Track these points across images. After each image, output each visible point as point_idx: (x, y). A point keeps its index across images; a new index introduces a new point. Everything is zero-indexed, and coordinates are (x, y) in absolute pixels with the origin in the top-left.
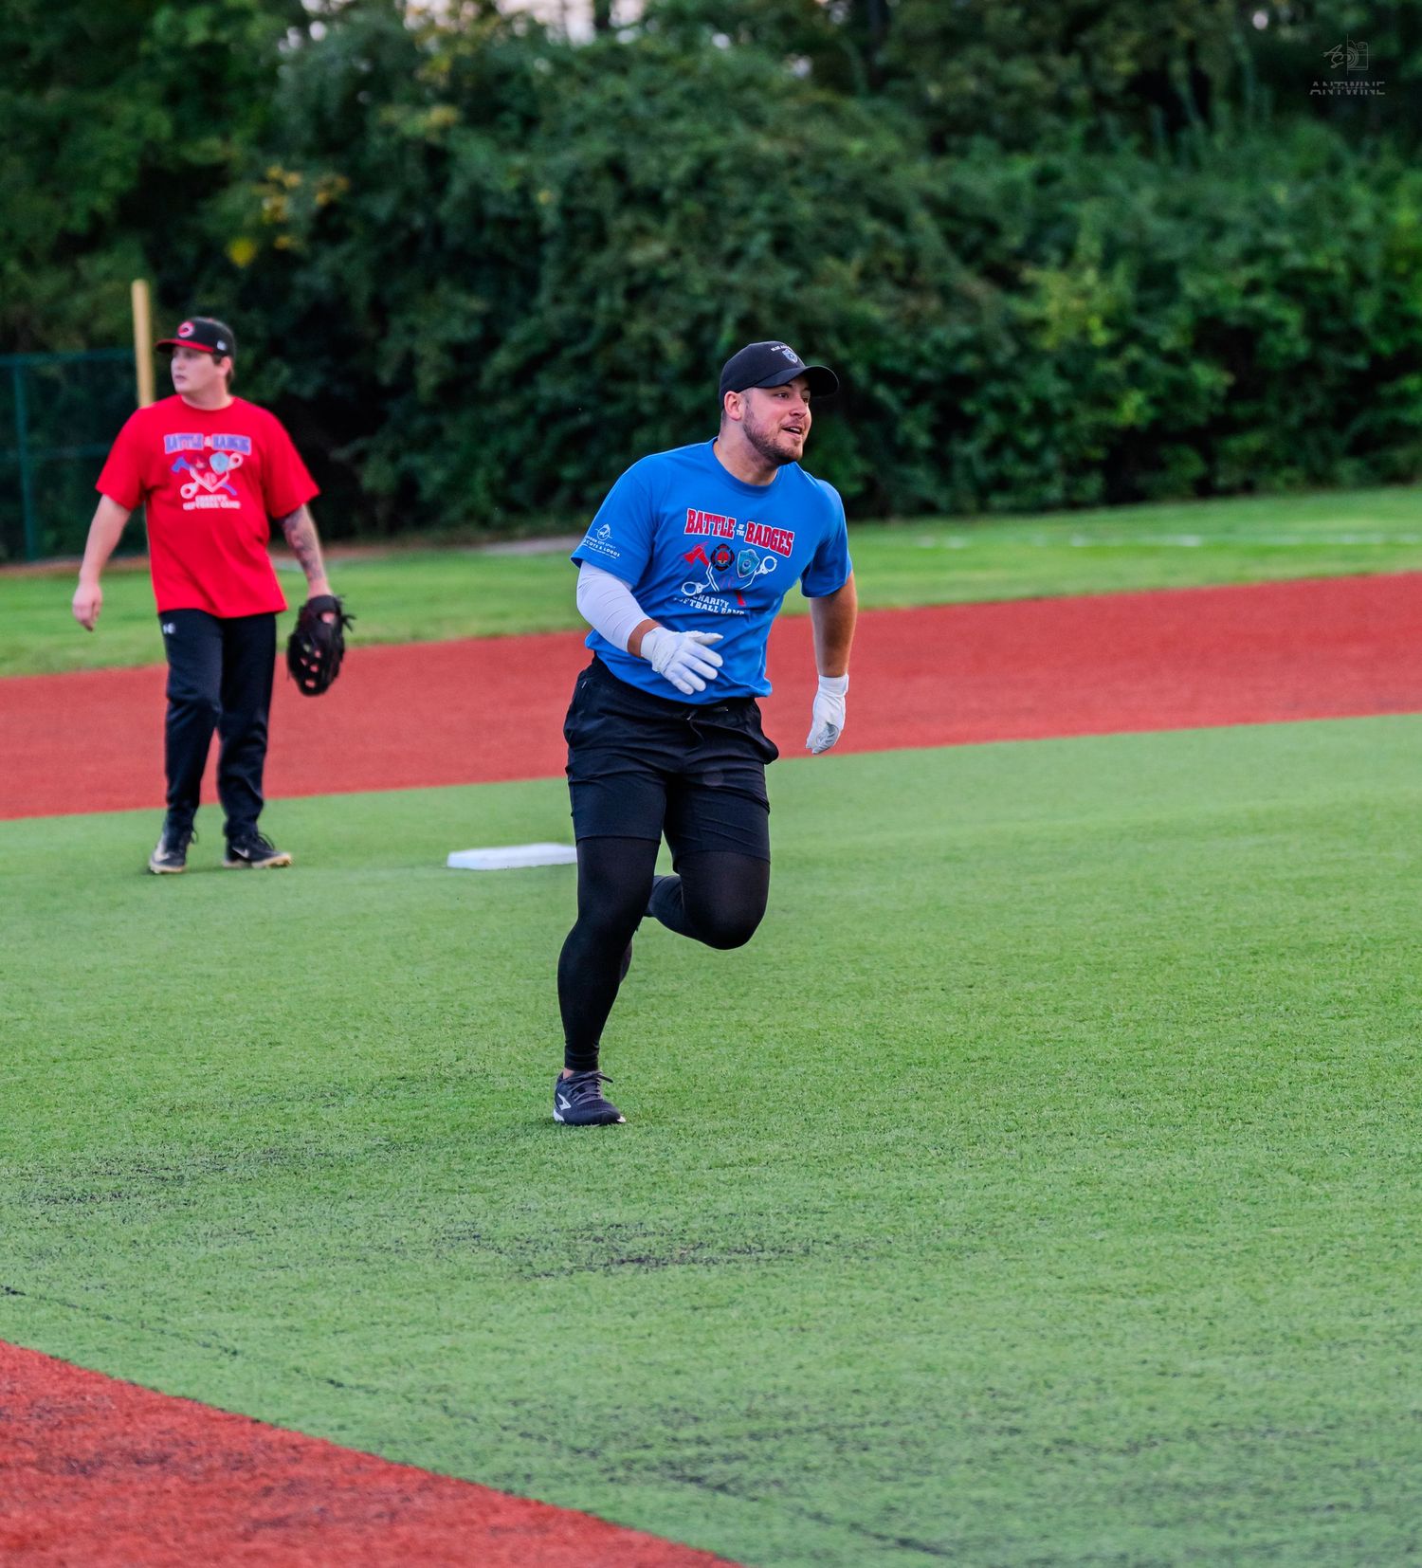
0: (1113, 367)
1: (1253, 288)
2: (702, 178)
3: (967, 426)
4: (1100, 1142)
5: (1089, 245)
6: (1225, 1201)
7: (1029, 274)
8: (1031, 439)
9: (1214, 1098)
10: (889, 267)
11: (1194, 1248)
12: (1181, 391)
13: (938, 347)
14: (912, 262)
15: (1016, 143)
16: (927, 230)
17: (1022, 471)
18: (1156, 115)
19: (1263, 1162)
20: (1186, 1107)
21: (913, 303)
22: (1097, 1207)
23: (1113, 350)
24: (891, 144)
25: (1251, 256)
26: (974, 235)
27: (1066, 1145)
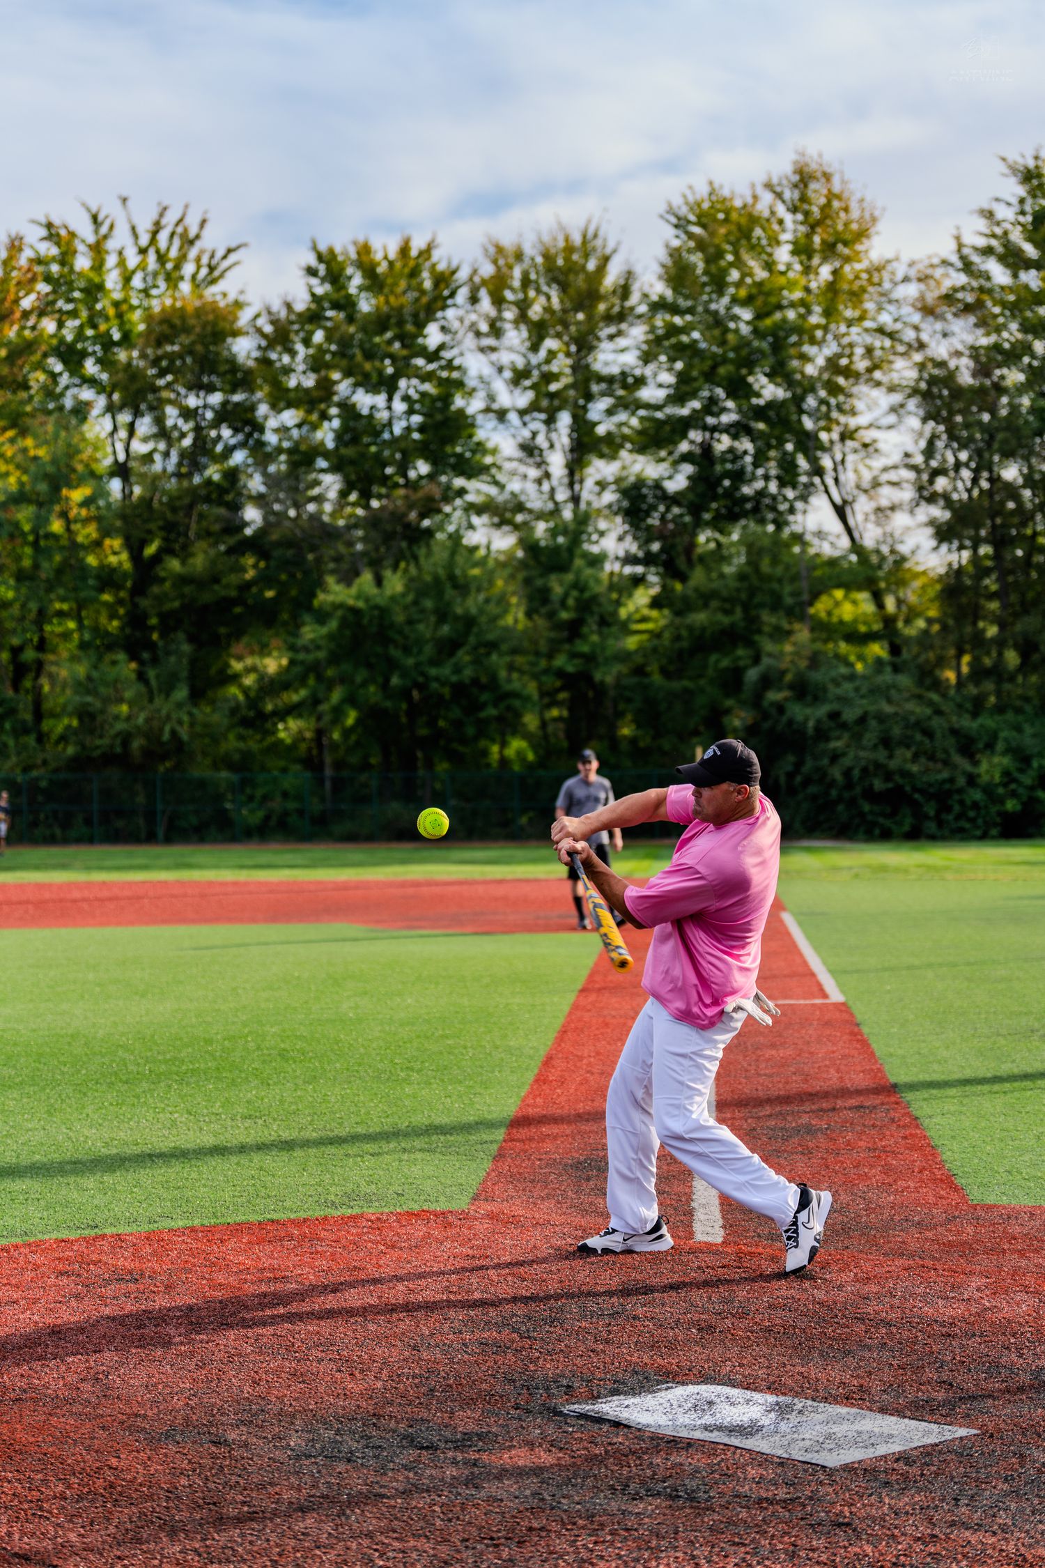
2: (862, 720)
3: (949, 809)
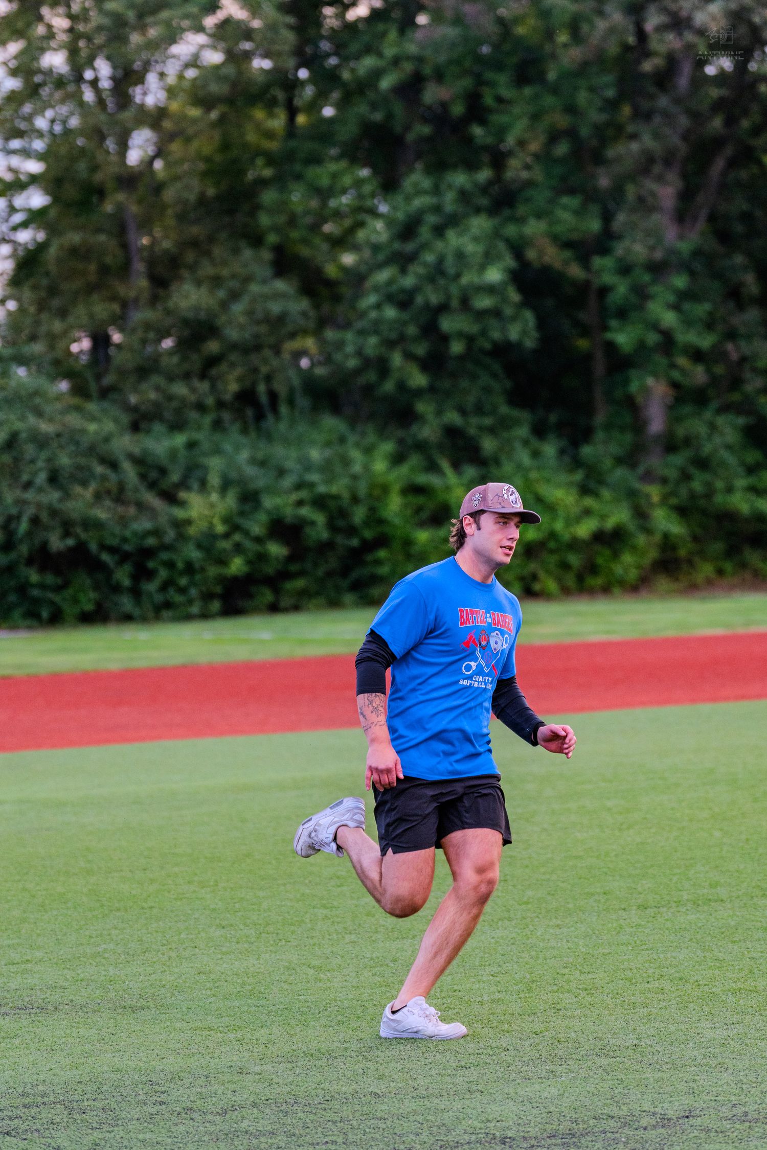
0: (226, 545)
1: (300, 503)
4: (211, 951)
5: (214, 480)
6: (275, 983)
7: (183, 495)
8: (183, 581)
9: (271, 929)
10: (108, 492)
11: (258, 1007)
12: (262, 557)
13: (135, 534)
14: (121, 487)
15: (177, 426)
16: (130, 472)
17: (178, 598)
18: (250, 413)
19: (296, 962)
20: (256, 933)
21: (120, 509)
22: (208, 985)
23: (227, 536)
24: (109, 426)
25: (299, 486)
26: (153, 475)
27: (193, 953)
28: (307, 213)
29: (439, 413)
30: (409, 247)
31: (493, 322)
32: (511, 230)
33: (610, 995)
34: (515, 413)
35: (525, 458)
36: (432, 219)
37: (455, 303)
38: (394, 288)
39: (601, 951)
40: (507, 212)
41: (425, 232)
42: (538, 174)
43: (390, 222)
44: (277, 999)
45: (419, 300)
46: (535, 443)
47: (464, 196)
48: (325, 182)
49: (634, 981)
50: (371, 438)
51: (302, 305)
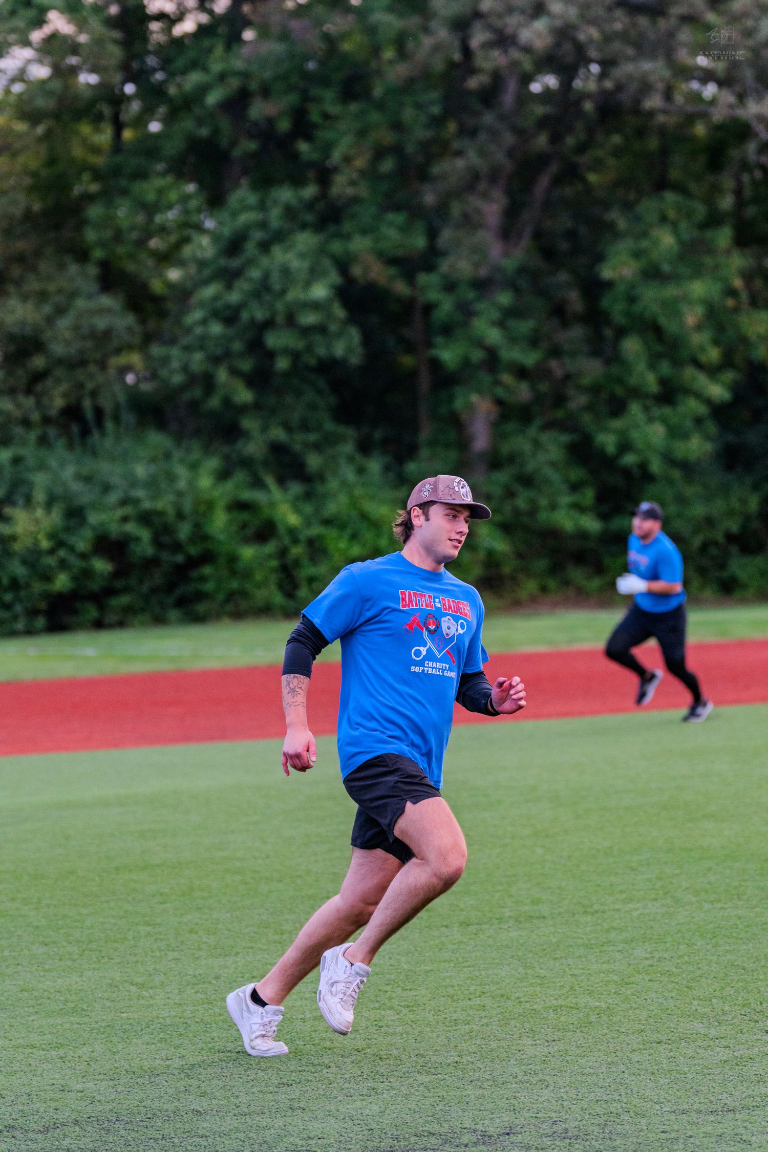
0: (50, 561)
1: (125, 519)
4: (34, 969)
5: (39, 496)
6: (98, 1000)
7: (7, 511)
8: (8, 598)
9: (94, 946)
11: (81, 1024)
12: (87, 573)
15: (2, 441)
18: (75, 428)
19: (118, 979)
20: (79, 950)
22: (30, 1002)
23: (52, 552)
25: (124, 502)
27: (16, 970)
28: (133, 228)
29: (264, 429)
30: (235, 263)
31: (318, 338)
32: (336, 247)
33: (432, 1012)
34: (341, 429)
35: (350, 474)
36: (257, 235)
37: (280, 319)
38: (220, 303)
39: (423, 967)
40: (332, 228)
41: (250, 248)
42: (363, 191)
43: (216, 237)
44: (99, 1017)
45: (245, 316)
46: (359, 458)
47: (289, 212)
48: (151, 197)
49: (456, 998)
50: (196, 455)
51: (129, 320)
